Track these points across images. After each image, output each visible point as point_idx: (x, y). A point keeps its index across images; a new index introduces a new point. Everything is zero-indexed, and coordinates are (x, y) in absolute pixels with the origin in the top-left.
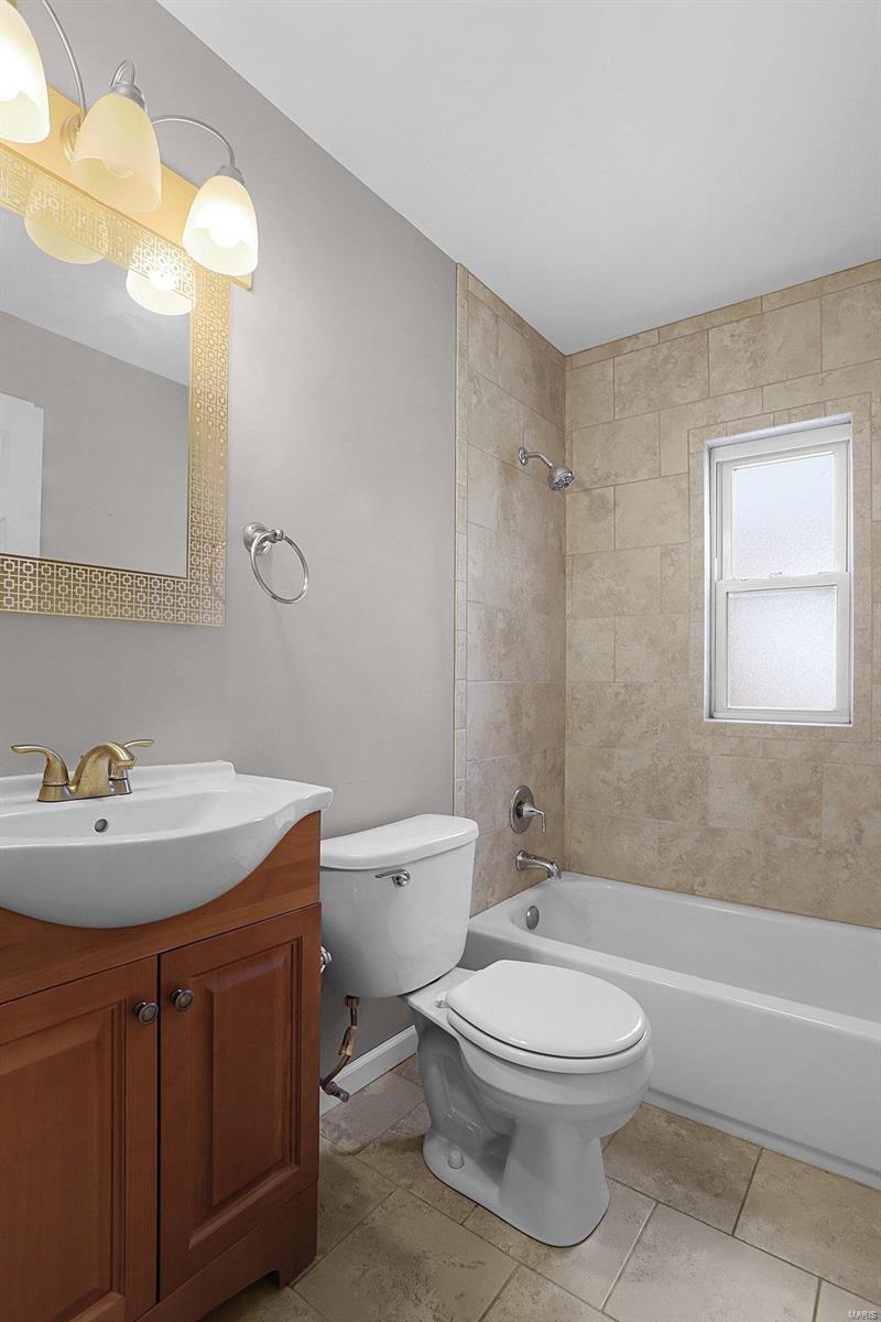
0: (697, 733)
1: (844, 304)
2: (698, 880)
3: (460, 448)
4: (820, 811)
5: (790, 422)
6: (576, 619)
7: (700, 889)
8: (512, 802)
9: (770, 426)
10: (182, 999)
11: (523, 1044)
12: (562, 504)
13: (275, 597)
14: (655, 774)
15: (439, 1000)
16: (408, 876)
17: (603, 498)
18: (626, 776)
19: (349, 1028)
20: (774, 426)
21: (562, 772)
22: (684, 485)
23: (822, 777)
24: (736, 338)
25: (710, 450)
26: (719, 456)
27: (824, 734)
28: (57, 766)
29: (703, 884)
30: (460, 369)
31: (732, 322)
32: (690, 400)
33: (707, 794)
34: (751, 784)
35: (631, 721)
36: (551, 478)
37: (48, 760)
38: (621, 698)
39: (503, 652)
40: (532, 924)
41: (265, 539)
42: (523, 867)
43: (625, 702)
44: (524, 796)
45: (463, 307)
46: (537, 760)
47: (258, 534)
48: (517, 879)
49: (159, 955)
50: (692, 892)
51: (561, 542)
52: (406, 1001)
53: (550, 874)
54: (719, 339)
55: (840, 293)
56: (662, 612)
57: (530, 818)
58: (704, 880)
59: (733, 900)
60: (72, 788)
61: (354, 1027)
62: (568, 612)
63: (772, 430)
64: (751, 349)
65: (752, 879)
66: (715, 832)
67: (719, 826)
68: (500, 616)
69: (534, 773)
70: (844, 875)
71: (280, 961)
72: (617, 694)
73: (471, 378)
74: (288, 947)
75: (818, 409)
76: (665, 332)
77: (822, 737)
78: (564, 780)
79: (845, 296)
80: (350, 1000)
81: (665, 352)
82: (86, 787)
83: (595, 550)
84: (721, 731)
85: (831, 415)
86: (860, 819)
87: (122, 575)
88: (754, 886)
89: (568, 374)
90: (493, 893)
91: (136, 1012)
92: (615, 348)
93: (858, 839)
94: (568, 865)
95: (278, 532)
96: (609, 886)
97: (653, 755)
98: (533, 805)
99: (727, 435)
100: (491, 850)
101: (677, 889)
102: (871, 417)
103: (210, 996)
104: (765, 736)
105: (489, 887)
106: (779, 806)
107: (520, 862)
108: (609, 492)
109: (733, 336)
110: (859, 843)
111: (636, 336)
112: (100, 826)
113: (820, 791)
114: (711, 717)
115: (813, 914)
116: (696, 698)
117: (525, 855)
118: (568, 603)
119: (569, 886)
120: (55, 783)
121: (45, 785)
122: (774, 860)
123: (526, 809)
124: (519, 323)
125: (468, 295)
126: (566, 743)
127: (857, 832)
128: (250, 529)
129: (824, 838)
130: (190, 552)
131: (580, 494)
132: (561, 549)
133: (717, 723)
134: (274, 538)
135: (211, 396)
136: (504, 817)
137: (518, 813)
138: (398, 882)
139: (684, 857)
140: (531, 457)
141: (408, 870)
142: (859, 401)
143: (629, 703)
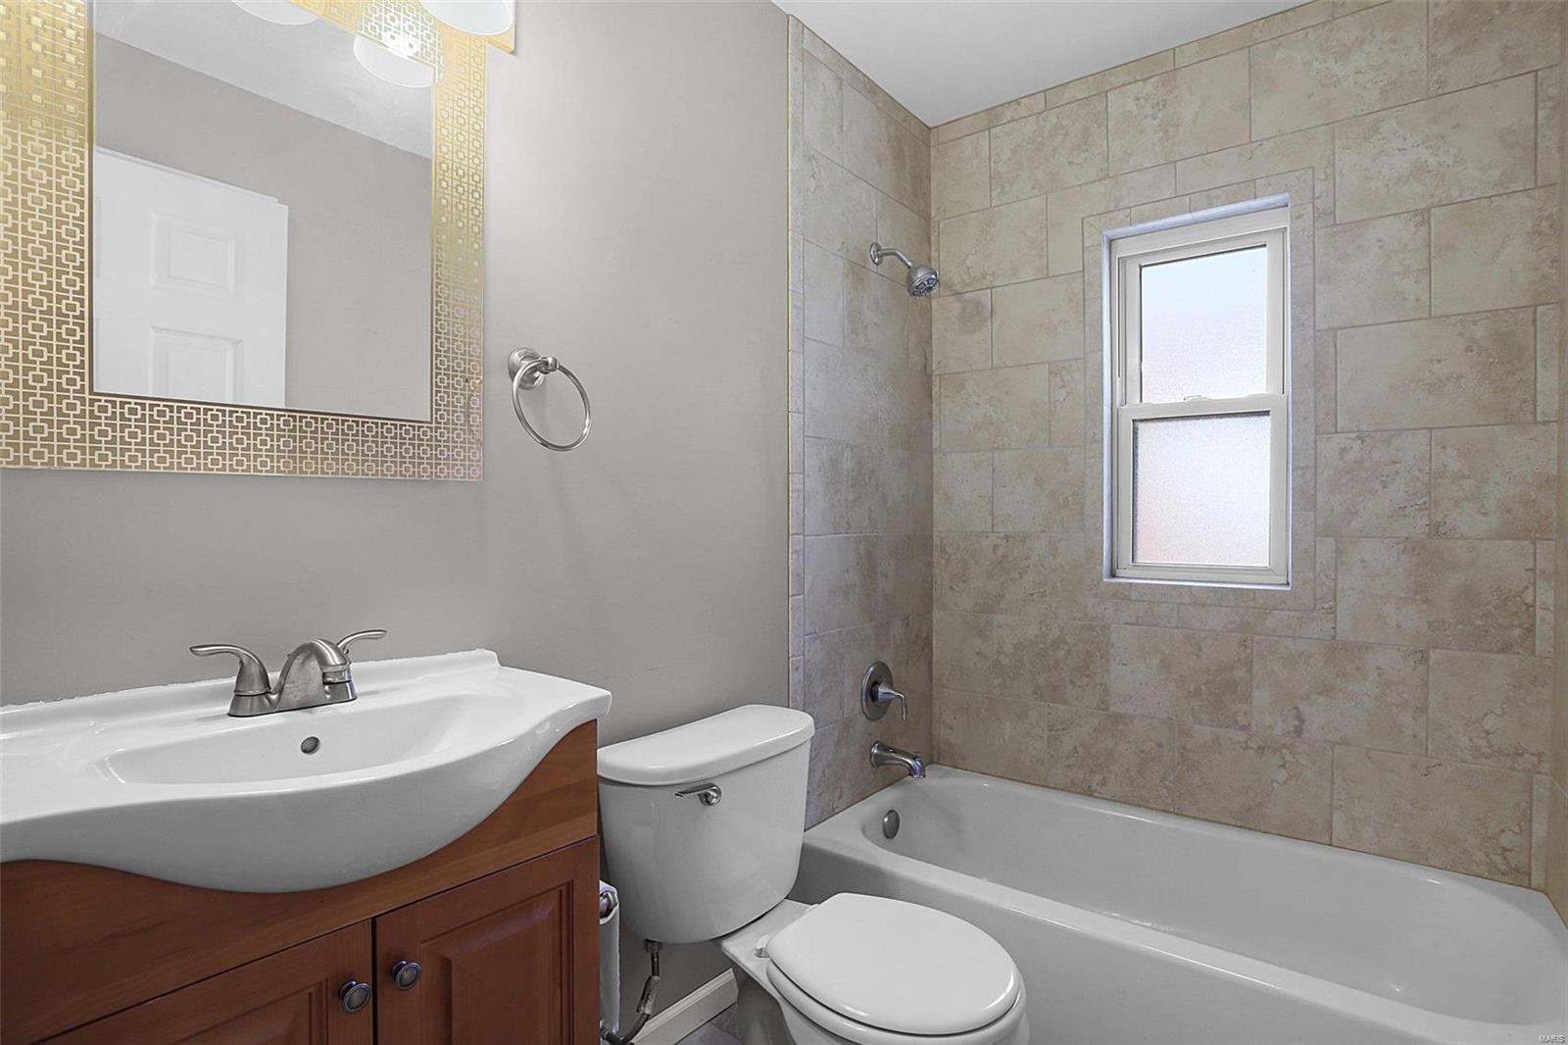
0: (1095, 596)
1: (1279, 55)
2: (1098, 778)
3: (794, 246)
4: (1250, 696)
5: (1210, 206)
6: (945, 454)
7: (1099, 788)
8: (865, 682)
9: (1184, 213)
10: (406, 975)
11: (861, 1015)
12: (927, 312)
13: (545, 444)
14: (1042, 646)
15: (759, 947)
16: (718, 792)
17: (977, 304)
18: (1008, 649)
19: (650, 978)
20: (1190, 212)
21: (927, 643)
22: (1077, 286)
23: (1252, 653)
24: (1143, 101)
25: (1111, 242)
26: (1123, 249)
27: (1253, 599)
28: (254, 670)
29: (1103, 783)
30: (794, 148)
31: (1137, 81)
32: (1083, 181)
33: (1107, 670)
34: (1162, 661)
35: (1013, 580)
36: (910, 280)
37: (241, 662)
38: (1000, 552)
39: (850, 497)
40: (891, 831)
41: (534, 369)
42: (878, 762)
43: (1005, 556)
44: (881, 674)
45: (796, 69)
46: (897, 629)
47: (526, 362)
48: (872, 776)
49: (374, 919)
50: (1089, 793)
51: (926, 359)
52: (720, 946)
53: (912, 771)
54: (1119, 103)
55: (1274, 42)
56: (1050, 446)
57: (888, 702)
58: (1104, 778)
59: (1141, 804)
60: (274, 697)
61: (656, 978)
62: (935, 445)
63: (1188, 217)
64: (1160, 115)
65: (1163, 779)
66: (1118, 718)
67: (1122, 711)
68: (847, 453)
69: (892, 645)
70: (1282, 775)
71: (545, 911)
72: (996, 547)
73: (809, 158)
74: (555, 894)
75: (1246, 188)
76: (1051, 96)
77: (1251, 603)
78: (931, 651)
79: (1280, 45)
80: (649, 945)
81: (1054, 120)
82: (293, 695)
83: (969, 368)
84: (1124, 594)
85: (1262, 196)
86: (1301, 707)
87: (344, 421)
88: (1166, 787)
89: (933, 152)
90: (840, 798)
91: (341, 994)
92: (992, 116)
93: (1299, 731)
94: (934, 756)
95: (550, 360)
96: (986, 783)
97: (1041, 622)
98: (891, 686)
99: (1130, 224)
100: (837, 743)
101: (1071, 788)
102: (1314, 198)
103: (446, 965)
104: (1179, 601)
105: (835, 788)
106: (1198, 689)
107: (876, 756)
108: (985, 297)
109: (1138, 99)
110: (1299, 737)
111: (1017, 101)
112: (309, 746)
113: (1250, 671)
114: (1113, 575)
115: (1239, 824)
116: (1094, 553)
117: (883, 747)
118: (936, 434)
119: (938, 782)
120: (251, 692)
121: (238, 695)
122: (1191, 755)
123: (882, 690)
124: (872, 89)
125: (805, 55)
126: (935, 606)
127: (1297, 723)
128: (516, 357)
129: (1254, 729)
130: (435, 389)
131: (951, 299)
132: (925, 366)
133: (1120, 584)
134: (545, 367)
135: (460, 190)
136: (854, 702)
137: (872, 694)
138: (706, 800)
139: (1079, 749)
140: (887, 254)
141: (719, 783)
142: (1297, 178)
143: (1010, 559)
